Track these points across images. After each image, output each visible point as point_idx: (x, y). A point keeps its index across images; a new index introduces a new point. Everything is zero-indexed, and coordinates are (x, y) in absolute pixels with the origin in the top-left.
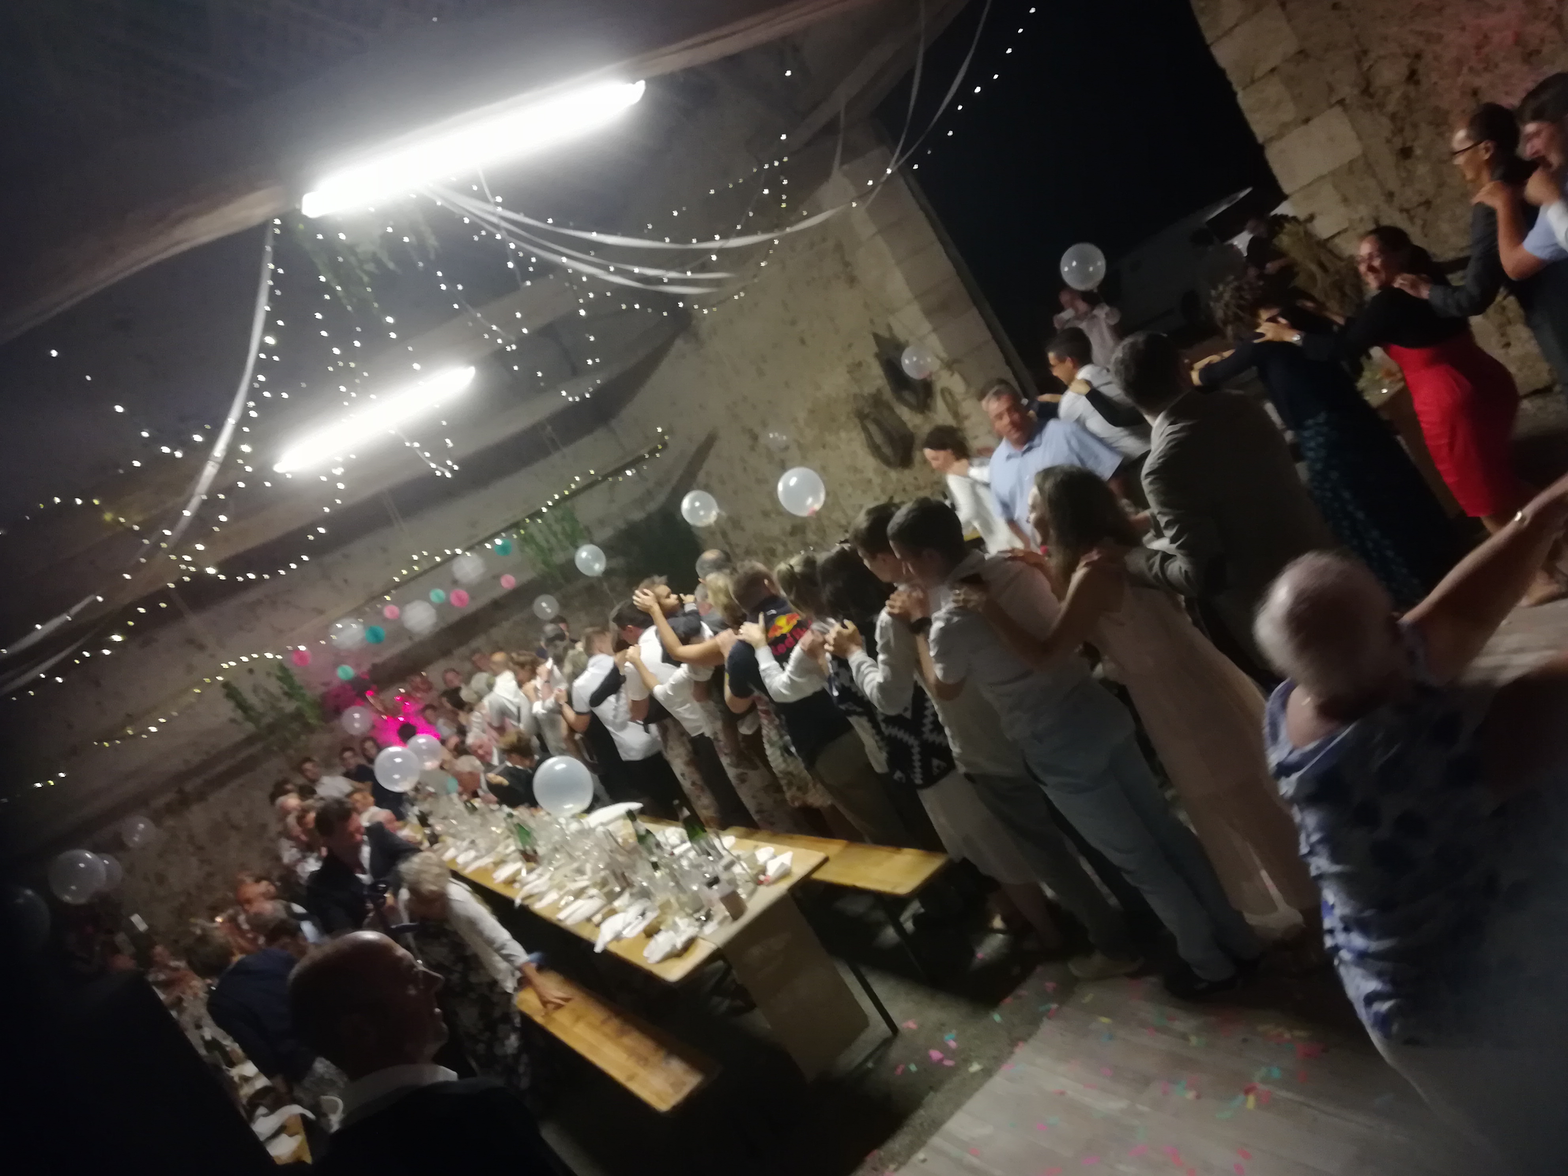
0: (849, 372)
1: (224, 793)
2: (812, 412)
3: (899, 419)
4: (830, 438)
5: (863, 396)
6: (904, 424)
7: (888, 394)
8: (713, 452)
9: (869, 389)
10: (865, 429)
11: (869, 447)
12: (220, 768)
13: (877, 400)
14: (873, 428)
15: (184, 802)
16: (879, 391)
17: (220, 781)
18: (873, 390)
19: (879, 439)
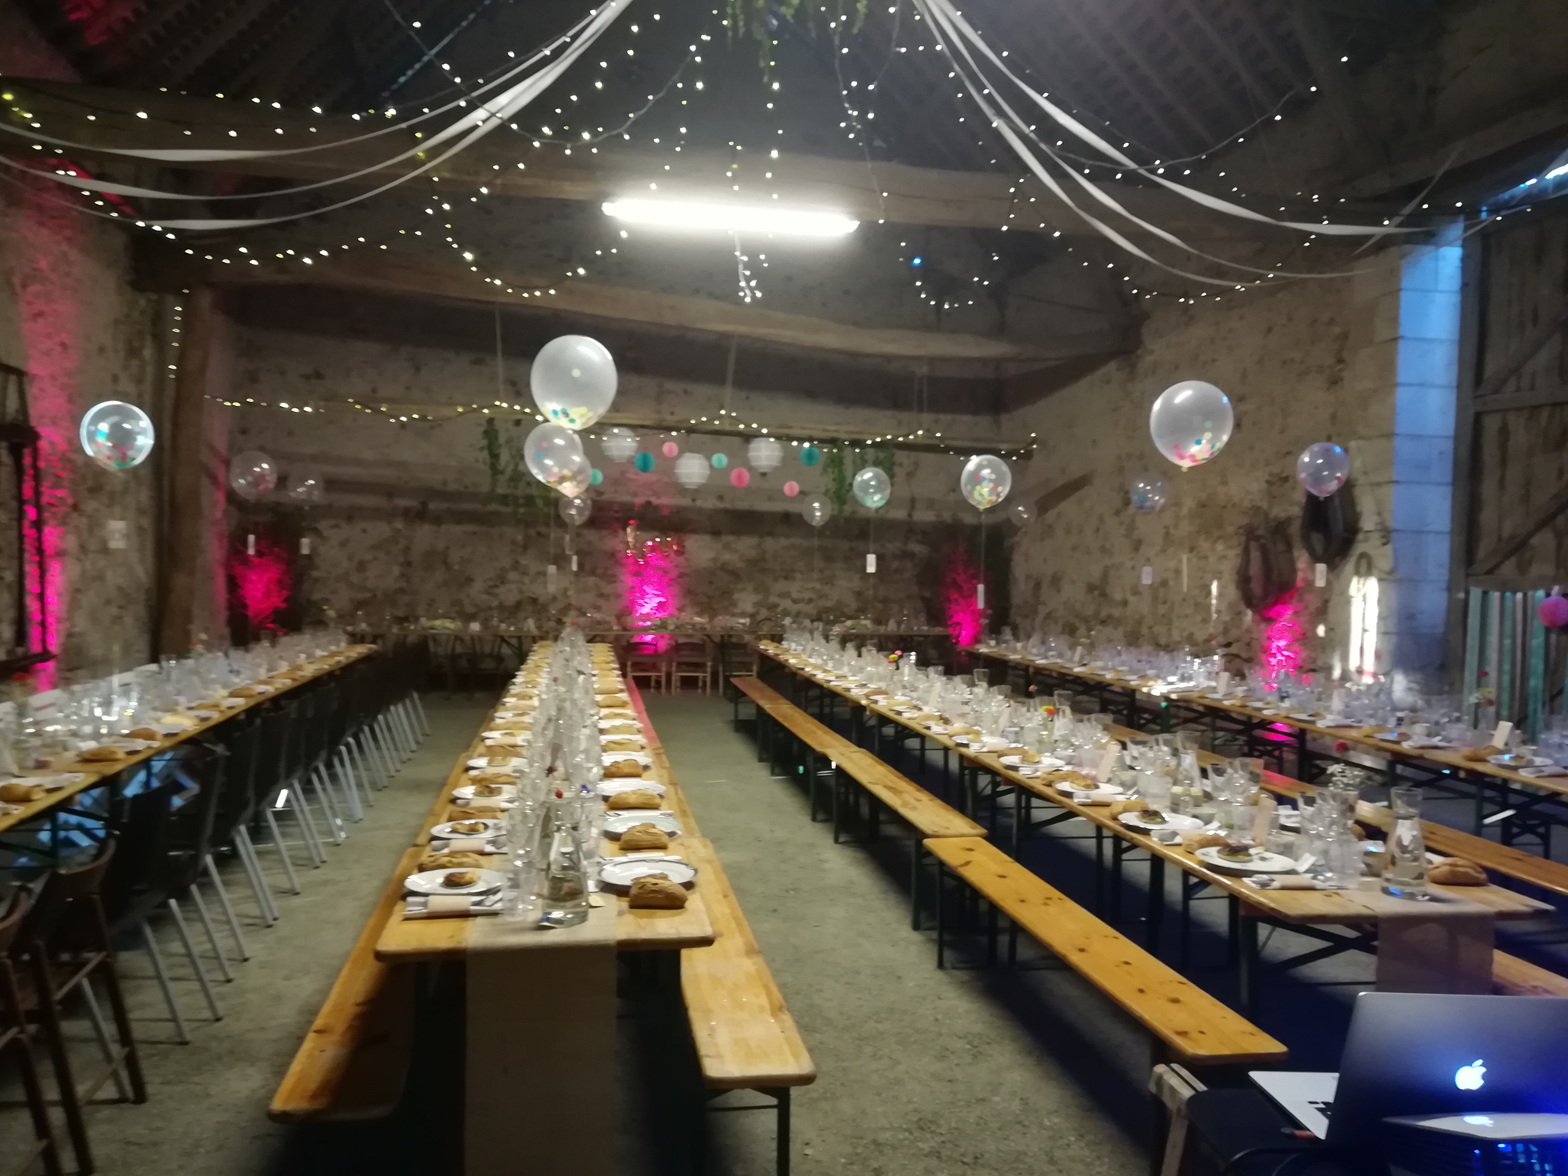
0: (1268, 482)
1: (458, 530)
2: (1203, 505)
3: (1292, 562)
4: (1204, 545)
5: (1266, 515)
6: (1294, 571)
7: (1295, 529)
8: (1078, 494)
9: (1279, 512)
10: (1246, 552)
11: (1238, 573)
12: (467, 506)
13: (1280, 528)
14: (1255, 555)
15: (419, 515)
16: (1288, 521)
17: (461, 517)
18: (1283, 515)
19: (1255, 569)
